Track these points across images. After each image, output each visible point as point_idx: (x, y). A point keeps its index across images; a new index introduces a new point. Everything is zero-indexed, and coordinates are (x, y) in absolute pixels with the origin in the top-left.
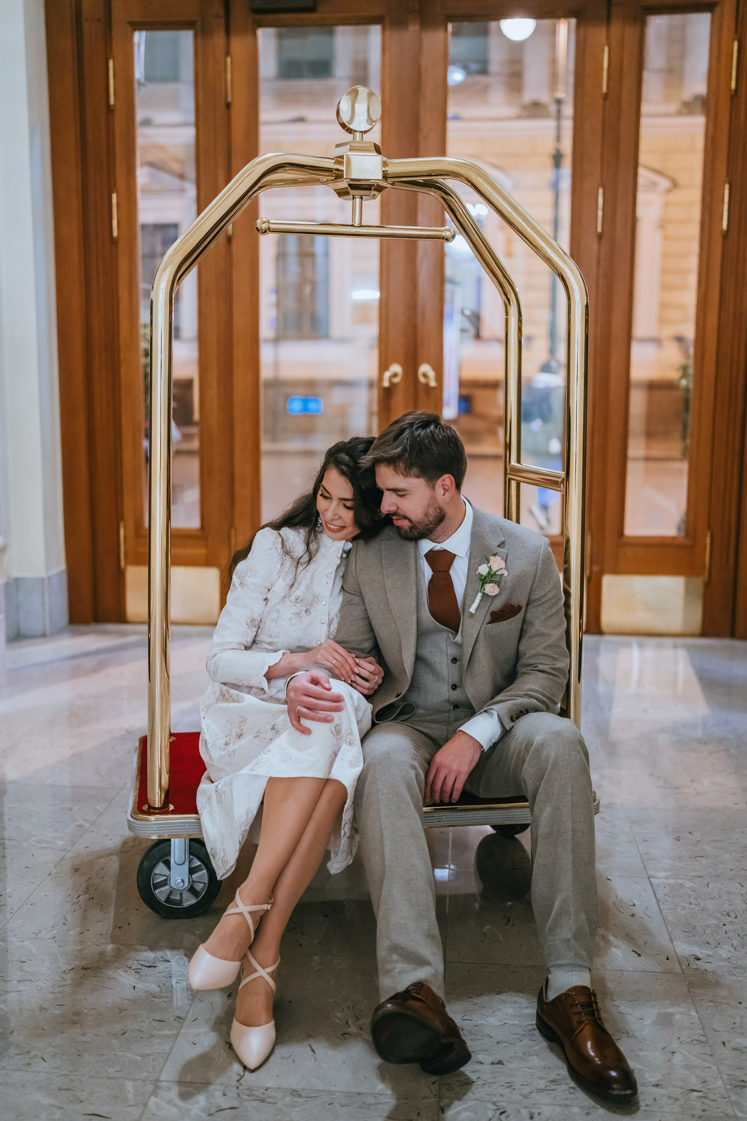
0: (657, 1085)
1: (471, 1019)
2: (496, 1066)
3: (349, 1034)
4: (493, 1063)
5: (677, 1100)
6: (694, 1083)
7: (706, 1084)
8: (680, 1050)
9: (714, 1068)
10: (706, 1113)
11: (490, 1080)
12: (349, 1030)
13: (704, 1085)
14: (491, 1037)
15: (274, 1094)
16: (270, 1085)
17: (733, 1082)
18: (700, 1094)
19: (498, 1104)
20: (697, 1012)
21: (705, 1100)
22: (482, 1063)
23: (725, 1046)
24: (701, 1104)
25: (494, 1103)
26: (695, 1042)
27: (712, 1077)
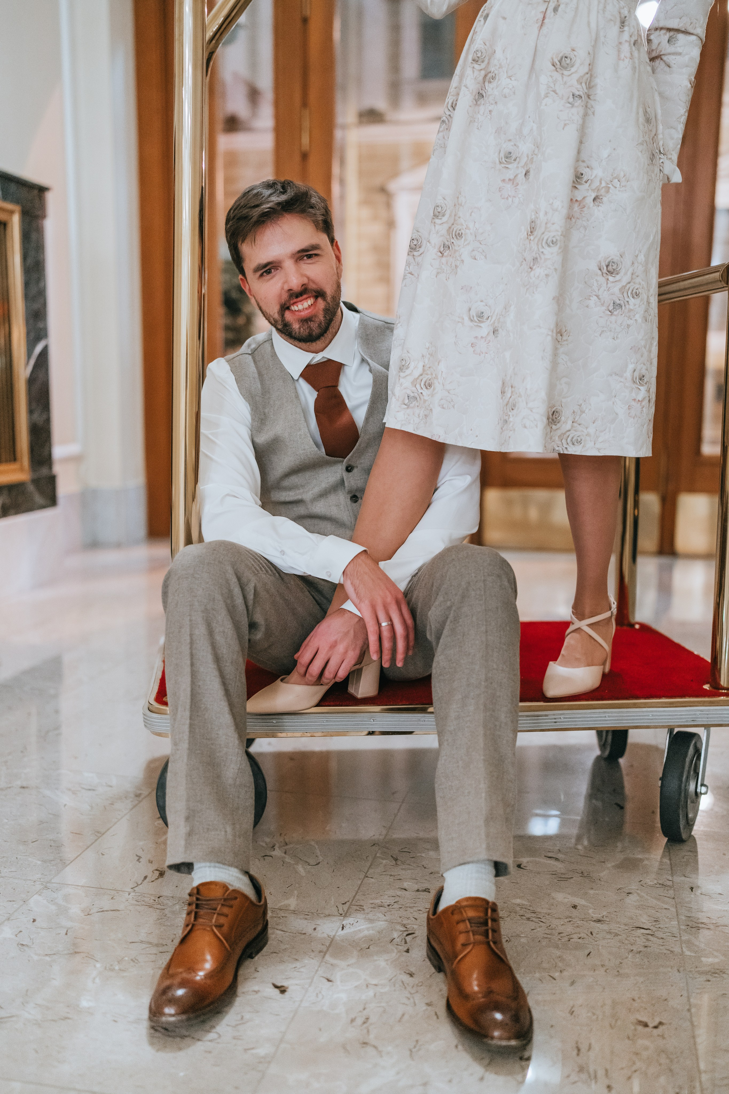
0: (599, 921)
1: (409, 851)
2: (422, 893)
3: (271, 856)
4: (418, 891)
5: (617, 935)
6: (644, 920)
7: (658, 923)
8: (639, 892)
9: (673, 910)
10: (649, 949)
11: (408, 905)
12: (273, 853)
13: (654, 924)
14: (425, 868)
15: (165, 902)
16: (165, 894)
17: (690, 924)
18: (647, 932)
19: (408, 927)
20: (670, 860)
21: (650, 937)
22: (405, 890)
23: (692, 891)
24: (645, 940)
25: (404, 926)
26: (658, 886)
27: (667, 918)
